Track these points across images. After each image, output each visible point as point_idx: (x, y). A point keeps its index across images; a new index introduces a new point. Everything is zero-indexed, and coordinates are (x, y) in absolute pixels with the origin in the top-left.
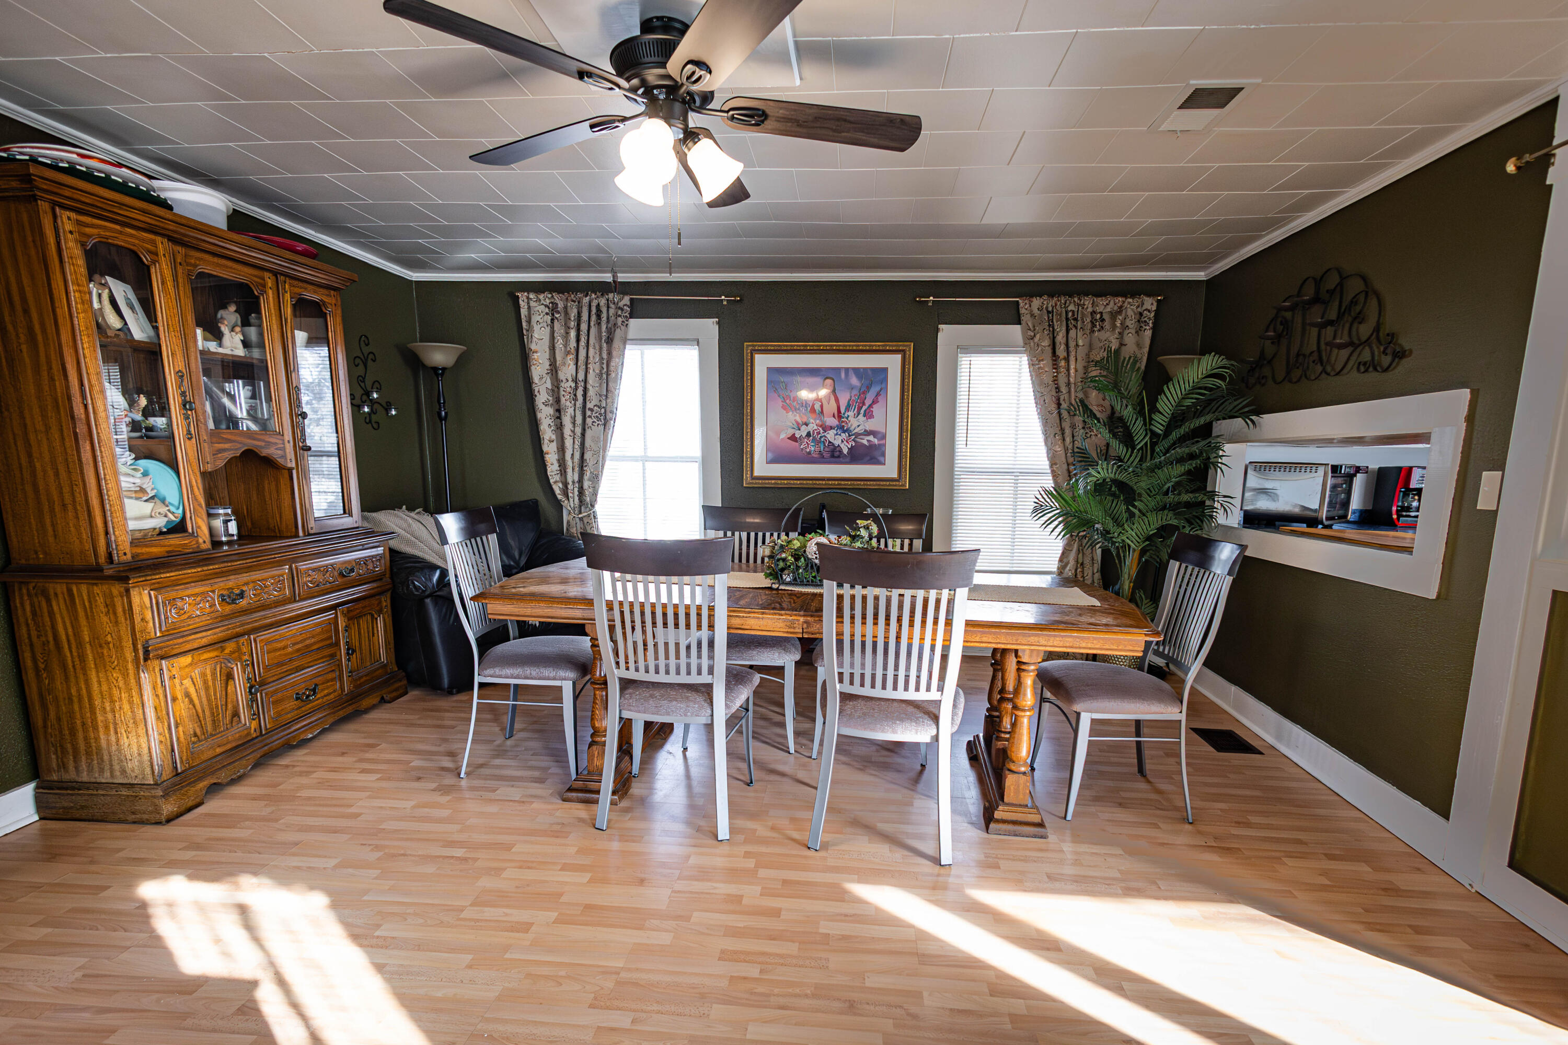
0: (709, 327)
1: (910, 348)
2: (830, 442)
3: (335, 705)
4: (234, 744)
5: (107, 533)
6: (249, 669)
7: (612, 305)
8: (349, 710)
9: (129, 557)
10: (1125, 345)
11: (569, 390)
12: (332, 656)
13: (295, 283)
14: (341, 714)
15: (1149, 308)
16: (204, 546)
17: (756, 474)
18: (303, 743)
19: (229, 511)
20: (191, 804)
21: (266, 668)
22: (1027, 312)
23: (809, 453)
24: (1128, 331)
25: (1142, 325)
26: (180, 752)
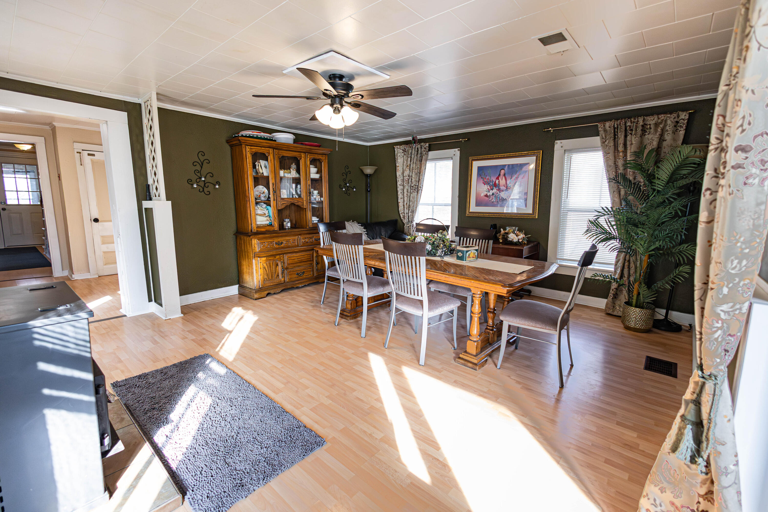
0: (456, 152)
1: (540, 154)
2: (502, 197)
3: (309, 279)
4: (276, 283)
5: (251, 224)
6: (282, 264)
7: (423, 147)
8: (315, 281)
9: (256, 231)
10: (666, 141)
11: (406, 180)
12: (311, 264)
13: (311, 154)
14: (311, 282)
15: (683, 118)
16: (276, 229)
17: (470, 211)
18: (298, 288)
19: (289, 220)
20: (262, 296)
21: (289, 264)
22: (602, 129)
23: (493, 202)
24: (668, 133)
25: (678, 128)
26: (261, 282)
